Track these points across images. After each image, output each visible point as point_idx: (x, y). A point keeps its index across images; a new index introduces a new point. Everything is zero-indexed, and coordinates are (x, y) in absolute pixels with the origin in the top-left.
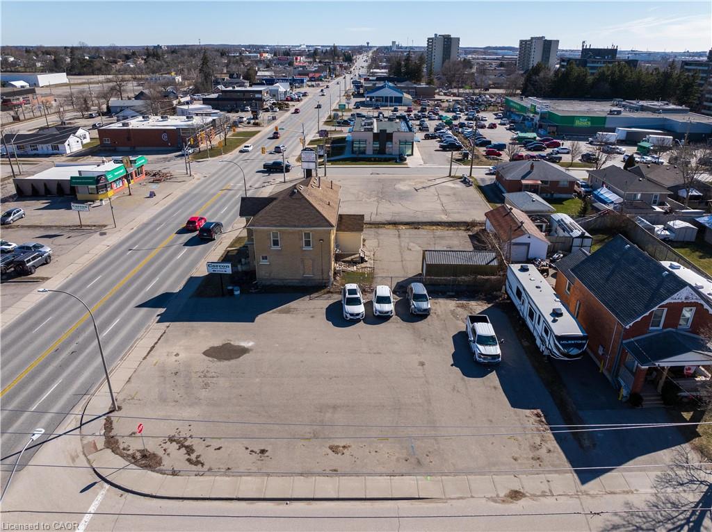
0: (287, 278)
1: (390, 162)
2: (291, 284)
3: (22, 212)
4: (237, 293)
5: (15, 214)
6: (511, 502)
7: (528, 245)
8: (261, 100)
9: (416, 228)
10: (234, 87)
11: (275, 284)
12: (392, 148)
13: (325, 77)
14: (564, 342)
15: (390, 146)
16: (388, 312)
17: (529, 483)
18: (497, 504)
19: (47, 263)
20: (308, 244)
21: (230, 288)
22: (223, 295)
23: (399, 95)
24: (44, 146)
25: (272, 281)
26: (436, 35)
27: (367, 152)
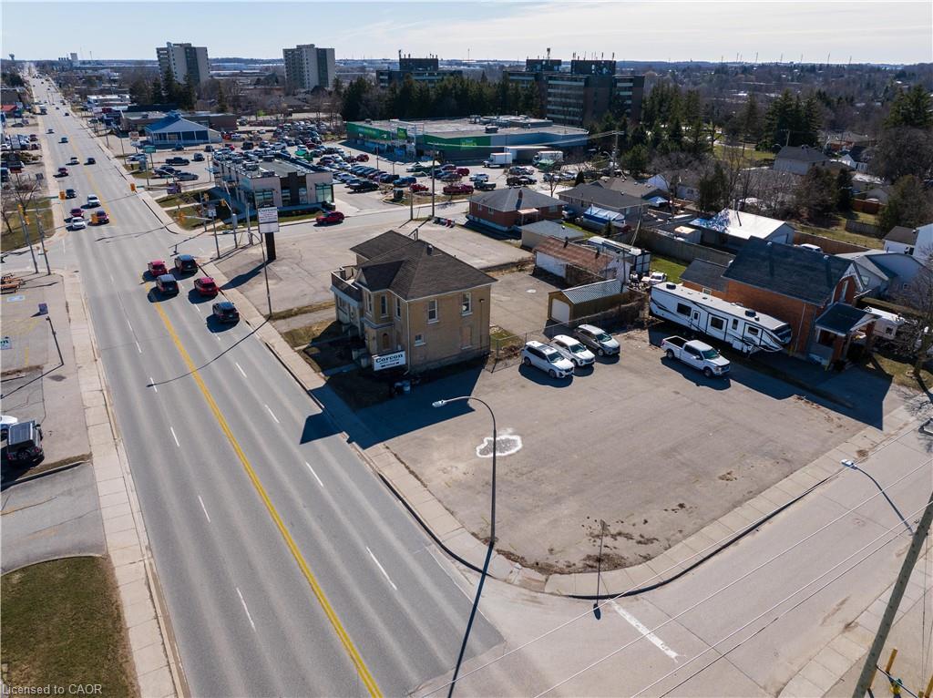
0: (444, 356)
2: (449, 363)
4: (408, 389)
11: (433, 368)
12: (307, 195)
14: (780, 334)
15: (304, 193)
20: (466, 307)
22: (391, 396)
23: (203, 129)
25: (429, 365)
26: (168, 43)
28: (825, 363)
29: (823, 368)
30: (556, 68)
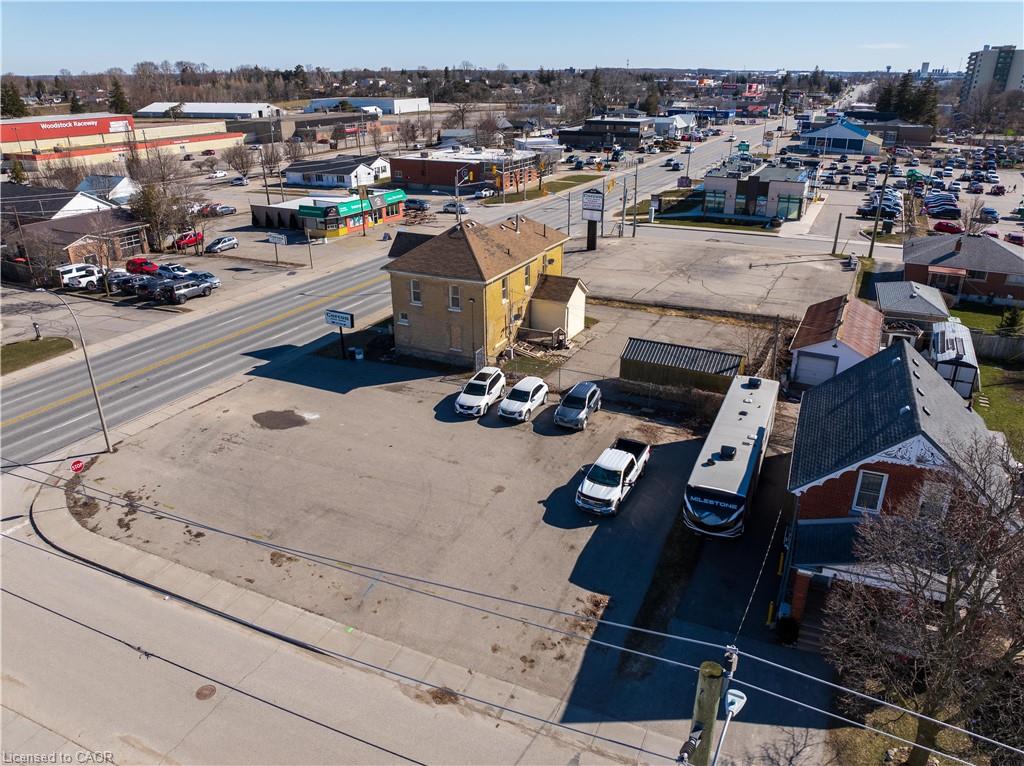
0: (430, 349)
1: (753, 227)
2: (433, 359)
3: (235, 241)
4: (360, 357)
5: (225, 242)
6: (427, 703)
7: (835, 359)
8: (637, 136)
9: (692, 317)
10: (603, 117)
11: (416, 355)
12: (767, 206)
13: (774, 112)
14: (695, 499)
15: (762, 203)
16: (513, 413)
17: (480, 687)
18: (405, 697)
19: (205, 295)
20: (456, 302)
21: (351, 349)
22: (344, 358)
23: (857, 136)
24: (330, 176)
25: (414, 351)
27: (725, 211)
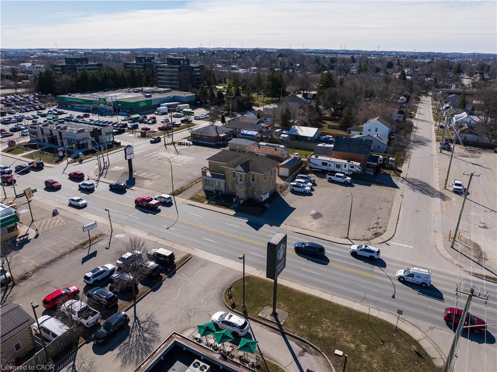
15: (101, 138)
28: (372, 174)
29: (371, 175)
30: (152, 60)
